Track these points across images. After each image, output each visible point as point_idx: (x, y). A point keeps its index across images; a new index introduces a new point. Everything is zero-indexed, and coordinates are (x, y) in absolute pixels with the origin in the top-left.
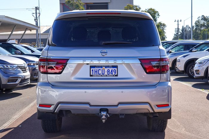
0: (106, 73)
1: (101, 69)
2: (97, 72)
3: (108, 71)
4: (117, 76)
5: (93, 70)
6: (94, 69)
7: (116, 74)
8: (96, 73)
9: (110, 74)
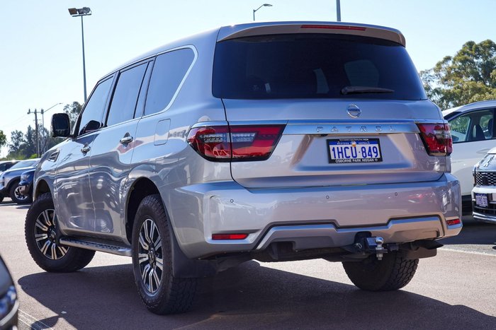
0: (360, 156)
1: (349, 146)
2: (342, 152)
3: (364, 150)
4: (380, 160)
5: (334, 149)
6: (335, 146)
7: (379, 157)
8: (341, 154)
9: (368, 157)
